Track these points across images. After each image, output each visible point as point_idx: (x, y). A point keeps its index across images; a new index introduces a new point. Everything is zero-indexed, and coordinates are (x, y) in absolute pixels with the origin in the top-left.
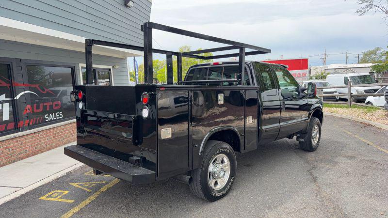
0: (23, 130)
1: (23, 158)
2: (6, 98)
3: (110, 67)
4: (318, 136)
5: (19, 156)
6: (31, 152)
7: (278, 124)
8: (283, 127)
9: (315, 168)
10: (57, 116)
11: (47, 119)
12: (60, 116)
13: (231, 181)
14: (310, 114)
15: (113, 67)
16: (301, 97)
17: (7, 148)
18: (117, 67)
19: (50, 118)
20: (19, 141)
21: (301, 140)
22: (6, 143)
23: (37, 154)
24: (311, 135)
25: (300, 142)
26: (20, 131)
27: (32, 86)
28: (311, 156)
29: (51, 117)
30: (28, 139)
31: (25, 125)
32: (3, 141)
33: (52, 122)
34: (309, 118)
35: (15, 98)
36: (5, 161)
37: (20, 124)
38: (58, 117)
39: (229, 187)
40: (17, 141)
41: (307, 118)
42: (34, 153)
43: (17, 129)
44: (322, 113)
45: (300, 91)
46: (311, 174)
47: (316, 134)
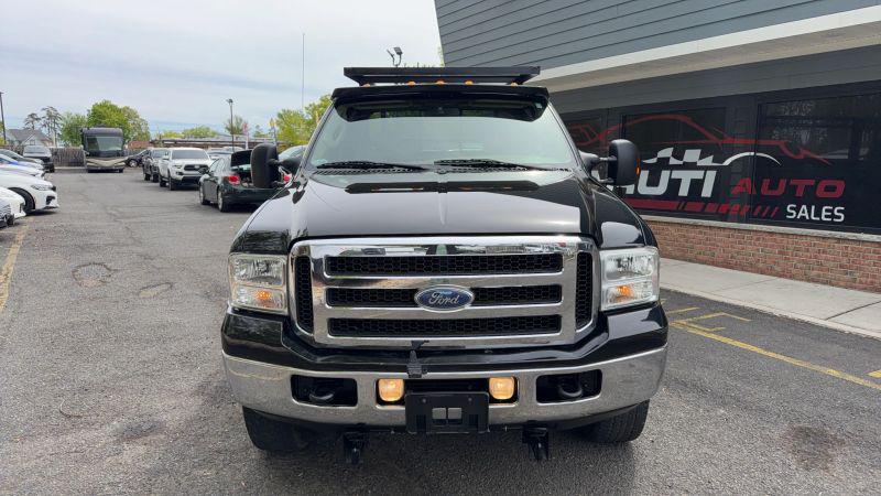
1: (704, 263)
2: (713, 161)
6: (721, 260)
10: (824, 213)
11: (792, 214)
12: (833, 216)
19: (800, 214)
23: (732, 268)
29: (804, 212)
30: (721, 236)
33: (802, 223)
35: (724, 165)
38: (826, 216)
42: (727, 265)
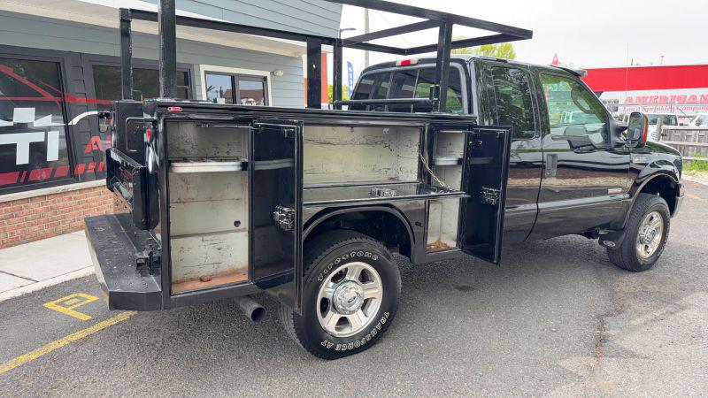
0: (84, 180)
3: (267, 74)
4: (658, 237)
5: (75, 224)
7: (534, 206)
8: (544, 214)
9: (619, 312)
13: (383, 320)
14: (636, 185)
15: (273, 73)
16: (613, 145)
17: (52, 208)
18: (280, 73)
20: (75, 198)
21: (609, 243)
22: (50, 200)
24: (636, 234)
25: (609, 249)
26: (78, 181)
27: (103, 102)
28: (629, 281)
30: (91, 196)
31: (88, 171)
32: (44, 196)
34: (631, 196)
35: (70, 124)
36: (48, 231)
37: (80, 169)
39: (374, 332)
40: (71, 199)
41: (627, 196)
43: (73, 177)
44: (678, 187)
45: (612, 132)
46: (601, 326)
47: (654, 234)
